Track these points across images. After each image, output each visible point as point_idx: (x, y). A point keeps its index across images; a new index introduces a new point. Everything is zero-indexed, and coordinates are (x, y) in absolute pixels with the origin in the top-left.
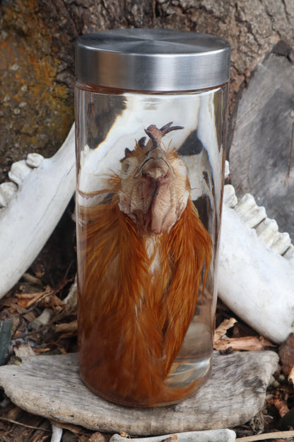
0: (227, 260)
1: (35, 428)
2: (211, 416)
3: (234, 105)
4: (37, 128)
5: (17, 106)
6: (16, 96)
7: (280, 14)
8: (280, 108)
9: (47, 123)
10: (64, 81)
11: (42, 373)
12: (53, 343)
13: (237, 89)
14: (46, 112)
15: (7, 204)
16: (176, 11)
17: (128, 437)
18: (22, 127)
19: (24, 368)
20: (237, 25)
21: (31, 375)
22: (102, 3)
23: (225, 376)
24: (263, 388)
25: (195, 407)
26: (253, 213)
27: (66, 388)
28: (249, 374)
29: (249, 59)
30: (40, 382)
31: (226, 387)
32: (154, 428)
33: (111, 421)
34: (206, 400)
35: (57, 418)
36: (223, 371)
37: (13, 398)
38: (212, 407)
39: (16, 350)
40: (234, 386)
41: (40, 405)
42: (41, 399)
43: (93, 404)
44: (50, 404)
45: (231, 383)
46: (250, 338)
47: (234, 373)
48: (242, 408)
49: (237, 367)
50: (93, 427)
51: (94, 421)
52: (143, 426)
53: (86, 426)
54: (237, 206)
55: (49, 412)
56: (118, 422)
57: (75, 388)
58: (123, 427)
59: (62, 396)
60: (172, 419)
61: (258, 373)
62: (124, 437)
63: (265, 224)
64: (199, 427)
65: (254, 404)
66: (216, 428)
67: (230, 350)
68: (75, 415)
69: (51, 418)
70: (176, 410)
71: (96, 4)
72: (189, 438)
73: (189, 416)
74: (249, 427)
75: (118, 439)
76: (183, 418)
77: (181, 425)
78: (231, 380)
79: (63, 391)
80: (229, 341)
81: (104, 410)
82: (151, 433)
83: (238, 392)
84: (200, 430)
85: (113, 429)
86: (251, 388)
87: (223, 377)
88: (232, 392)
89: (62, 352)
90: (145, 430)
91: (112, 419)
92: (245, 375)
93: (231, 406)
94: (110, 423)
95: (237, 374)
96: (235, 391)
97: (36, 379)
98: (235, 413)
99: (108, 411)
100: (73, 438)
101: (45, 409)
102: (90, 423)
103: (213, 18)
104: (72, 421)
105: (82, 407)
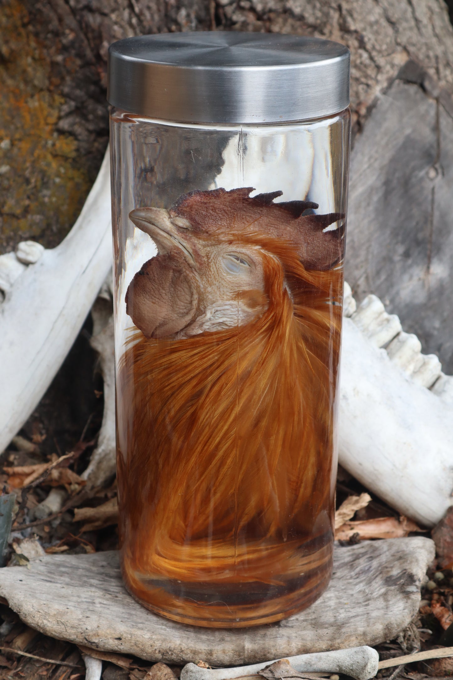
0: (345, 397)
1: (58, 662)
2: (338, 629)
4: (28, 206)
7: (406, 20)
8: (412, 164)
9: (44, 196)
10: (70, 129)
11: (62, 578)
12: (73, 537)
14: (43, 179)
16: (246, 16)
17: (208, 668)
18: (3, 205)
19: (36, 571)
20: (342, 38)
21: (47, 581)
22: (131, 7)
23: (353, 574)
24: (416, 586)
25: (312, 620)
26: (381, 324)
27: (104, 599)
28: (392, 567)
29: (363, 89)
30: (63, 590)
31: (357, 589)
32: (250, 651)
33: (180, 644)
34: (328, 609)
35: (94, 643)
36: (349, 567)
37: (24, 614)
38: (339, 618)
39: (17, 547)
40: (370, 586)
41: (67, 623)
42: (69, 614)
43: (149, 621)
44: (83, 621)
45: (364, 583)
46: (384, 521)
47: (366, 568)
48: (386, 616)
49: (371, 559)
50: (152, 656)
51: (154, 646)
52: (233, 650)
53: (141, 654)
54: (355, 314)
55: (82, 633)
56: (193, 645)
57: (117, 599)
58: (201, 653)
59: (100, 609)
60: (277, 637)
61: (406, 564)
62: (203, 667)
63: (399, 341)
64: (321, 646)
65: (404, 609)
66: (347, 647)
67: (356, 538)
68: (124, 637)
69: (86, 643)
70: (282, 625)
71: (121, 9)
72: (306, 663)
73: (304, 632)
74: (397, 646)
75: (194, 670)
76: (294, 635)
77: (292, 646)
78: (364, 578)
79: (100, 603)
80: (352, 526)
81: (167, 629)
82: (245, 661)
83: (377, 594)
84: (323, 651)
85: (184, 658)
86: (397, 586)
87: (351, 575)
88: (367, 595)
89: (88, 551)
90: (235, 656)
91: (182, 641)
92: (386, 570)
93: (368, 613)
94: (179, 648)
95: (371, 569)
96: (371, 594)
97: (56, 586)
98: (376, 623)
99: (174, 631)
100: (120, 675)
101: (75, 629)
102: (147, 649)
103: (305, 27)
104: (119, 647)
105: (133, 625)
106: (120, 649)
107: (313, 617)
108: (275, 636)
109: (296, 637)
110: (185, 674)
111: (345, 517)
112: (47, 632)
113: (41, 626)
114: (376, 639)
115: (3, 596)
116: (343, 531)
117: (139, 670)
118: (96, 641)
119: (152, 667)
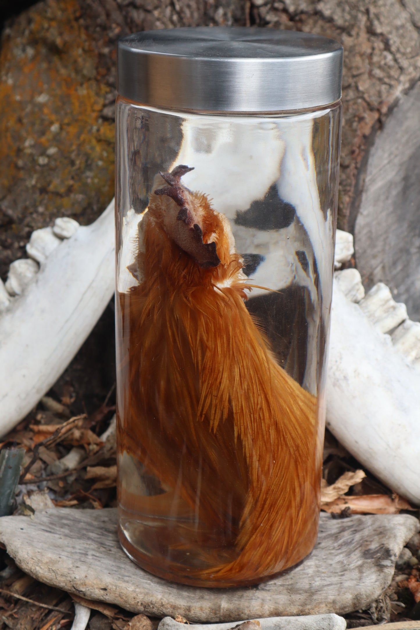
0: (345, 378)
1: (50, 607)
2: (311, 596)
3: (363, 154)
4: (72, 186)
5: (43, 153)
6: (43, 139)
9: (87, 177)
10: (113, 116)
11: (62, 530)
12: (83, 493)
13: (367, 131)
14: (87, 161)
15: (23, 291)
16: (280, 17)
17: (186, 623)
18: (49, 183)
19: (38, 521)
20: (369, 40)
21: (47, 531)
22: (172, 4)
23: (336, 545)
24: (391, 560)
25: (288, 585)
26: (387, 311)
27: (98, 551)
28: (371, 541)
29: (385, 89)
30: (60, 540)
31: (336, 559)
32: (225, 610)
33: (161, 599)
34: (305, 576)
35: (81, 591)
36: (333, 538)
37: (19, 559)
38: (314, 585)
39: (27, 499)
40: (349, 558)
41: (57, 571)
42: (60, 563)
43: (136, 575)
44: (72, 571)
45: (344, 554)
46: (377, 497)
47: (349, 541)
48: (357, 587)
49: (354, 532)
50: (135, 608)
51: (137, 598)
52: (210, 608)
53: (125, 605)
54: (363, 301)
55: (70, 582)
56: (173, 601)
57: (110, 552)
58: (180, 608)
59: (91, 561)
60: (252, 599)
61: (384, 539)
62: (181, 622)
63: (404, 328)
64: (292, 611)
65: (376, 582)
66: (317, 613)
67: (347, 512)
68: (109, 588)
69: (74, 591)
70: (260, 588)
71: (164, 6)
72: (276, 625)
73: (279, 596)
74: (369, 616)
75: (171, 624)
76: (269, 598)
77: (265, 608)
78: (346, 550)
79: (93, 555)
80: (346, 501)
81: (152, 584)
82: (220, 619)
83: (354, 566)
84: (293, 616)
85: (164, 612)
86: (373, 560)
87: (334, 546)
88: (345, 566)
89: (95, 506)
90: (211, 614)
91: (163, 596)
92: (366, 543)
93: (341, 583)
94: (160, 602)
95: (354, 541)
96: (349, 565)
97: (54, 537)
98: (346, 592)
99: (158, 586)
100: (106, 624)
101: (64, 577)
102: (130, 601)
103: (334, 29)
104: (104, 597)
105: (119, 578)
106: (105, 599)
107: (290, 583)
108: (251, 598)
109: (270, 600)
110: (162, 627)
111: (340, 491)
112: (39, 578)
113: (34, 572)
114: (345, 607)
115: (2, 542)
116: (337, 505)
117: (123, 620)
118: (83, 590)
119: (133, 618)
